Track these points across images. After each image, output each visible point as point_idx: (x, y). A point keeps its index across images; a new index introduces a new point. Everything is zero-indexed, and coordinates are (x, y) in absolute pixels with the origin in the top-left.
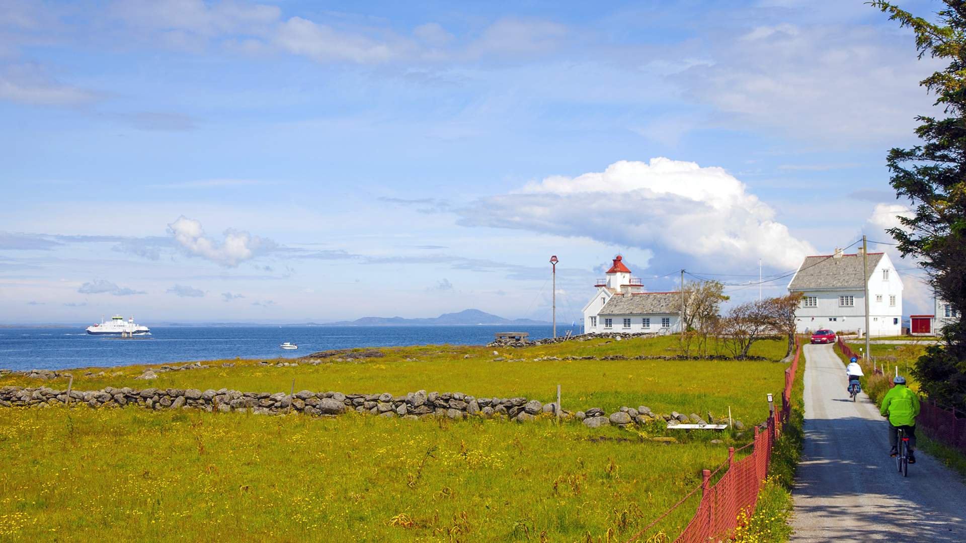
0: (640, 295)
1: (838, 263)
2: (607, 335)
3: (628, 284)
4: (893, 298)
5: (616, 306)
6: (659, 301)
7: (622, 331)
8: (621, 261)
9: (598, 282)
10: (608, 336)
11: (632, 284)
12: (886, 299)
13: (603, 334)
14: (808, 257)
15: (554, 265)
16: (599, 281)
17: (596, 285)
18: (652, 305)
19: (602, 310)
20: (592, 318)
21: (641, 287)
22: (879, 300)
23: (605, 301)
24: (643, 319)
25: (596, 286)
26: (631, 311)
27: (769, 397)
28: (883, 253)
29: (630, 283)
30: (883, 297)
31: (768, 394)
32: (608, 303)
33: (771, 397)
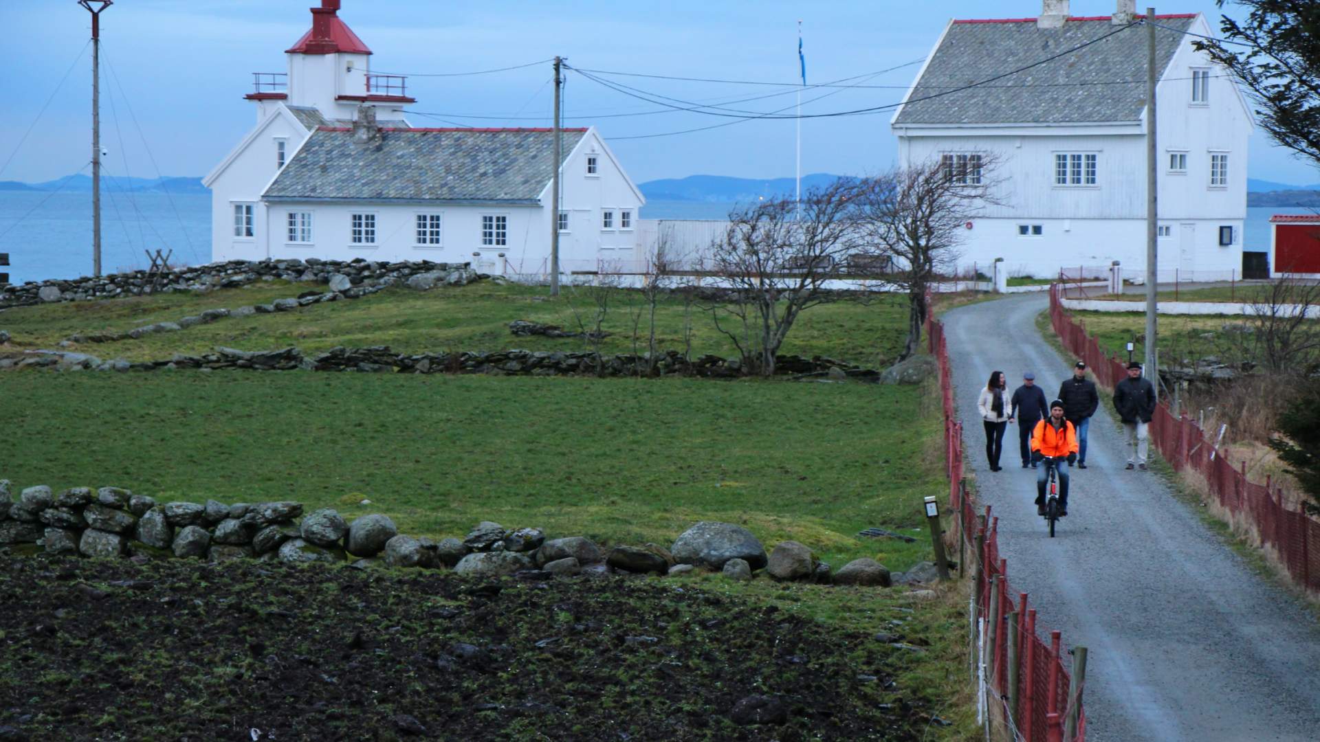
0: (410, 134)
1: (1051, 42)
2: (297, 269)
3: (364, 93)
4: (1219, 163)
5: (324, 169)
6: (474, 158)
7: (347, 257)
8: (338, 13)
9: (257, 84)
10: (300, 272)
11: (373, 92)
12: (1199, 166)
13: (282, 266)
14: (956, 22)
15: (95, 17)
16: (263, 79)
17: (253, 91)
18: (448, 171)
19: (276, 182)
20: (238, 208)
21: (406, 106)
22: (1178, 169)
23: (286, 151)
24: (419, 218)
25: (250, 97)
26: (377, 187)
27: (928, 505)
28: (1191, 16)
29: (368, 90)
30: (1188, 160)
31: (927, 498)
32: (297, 159)
33: (934, 504)
